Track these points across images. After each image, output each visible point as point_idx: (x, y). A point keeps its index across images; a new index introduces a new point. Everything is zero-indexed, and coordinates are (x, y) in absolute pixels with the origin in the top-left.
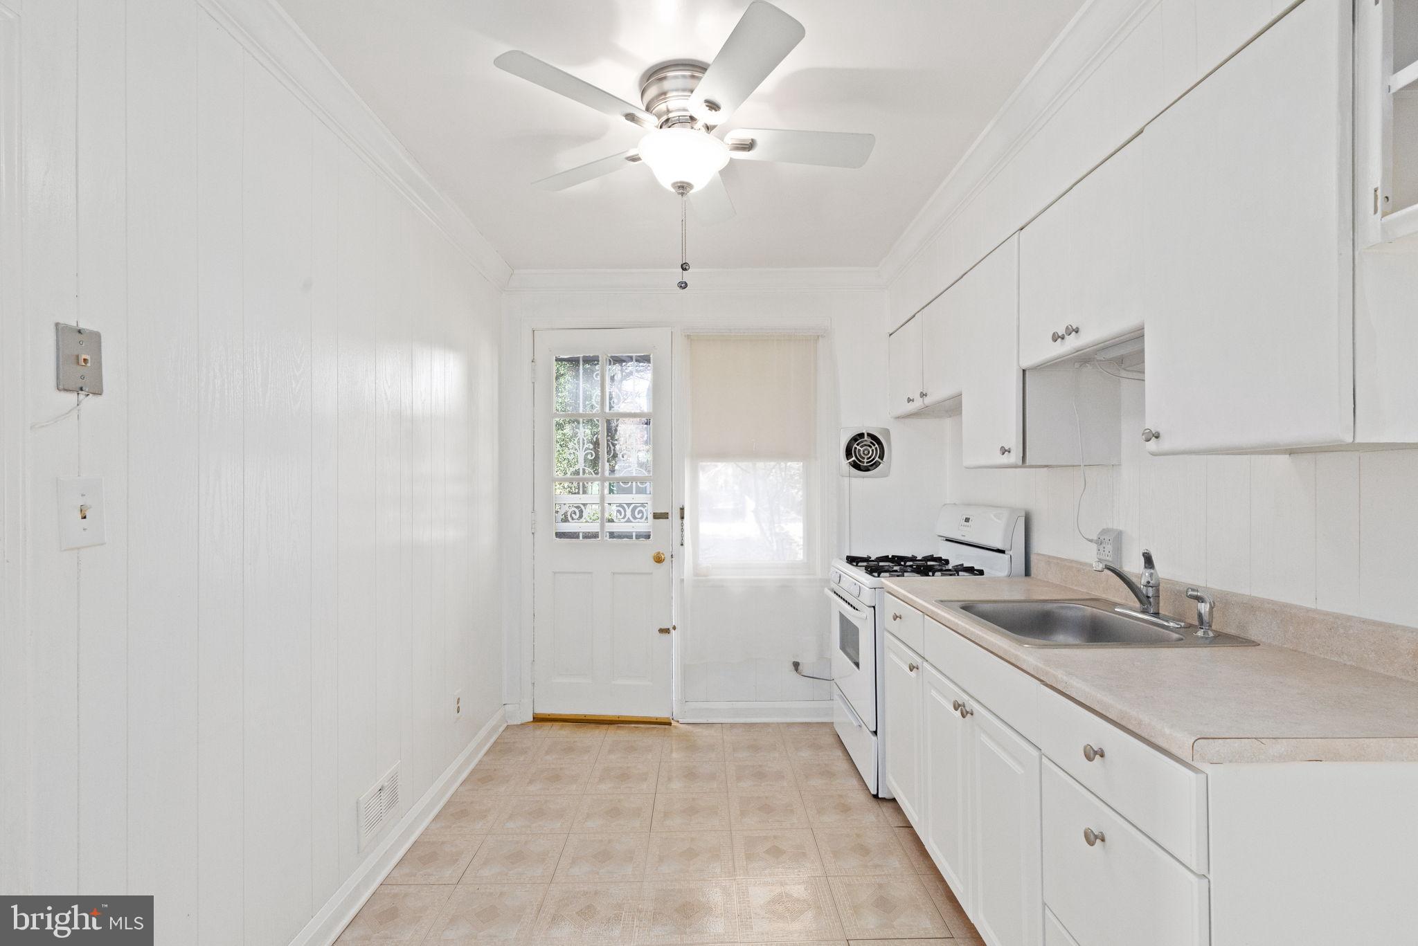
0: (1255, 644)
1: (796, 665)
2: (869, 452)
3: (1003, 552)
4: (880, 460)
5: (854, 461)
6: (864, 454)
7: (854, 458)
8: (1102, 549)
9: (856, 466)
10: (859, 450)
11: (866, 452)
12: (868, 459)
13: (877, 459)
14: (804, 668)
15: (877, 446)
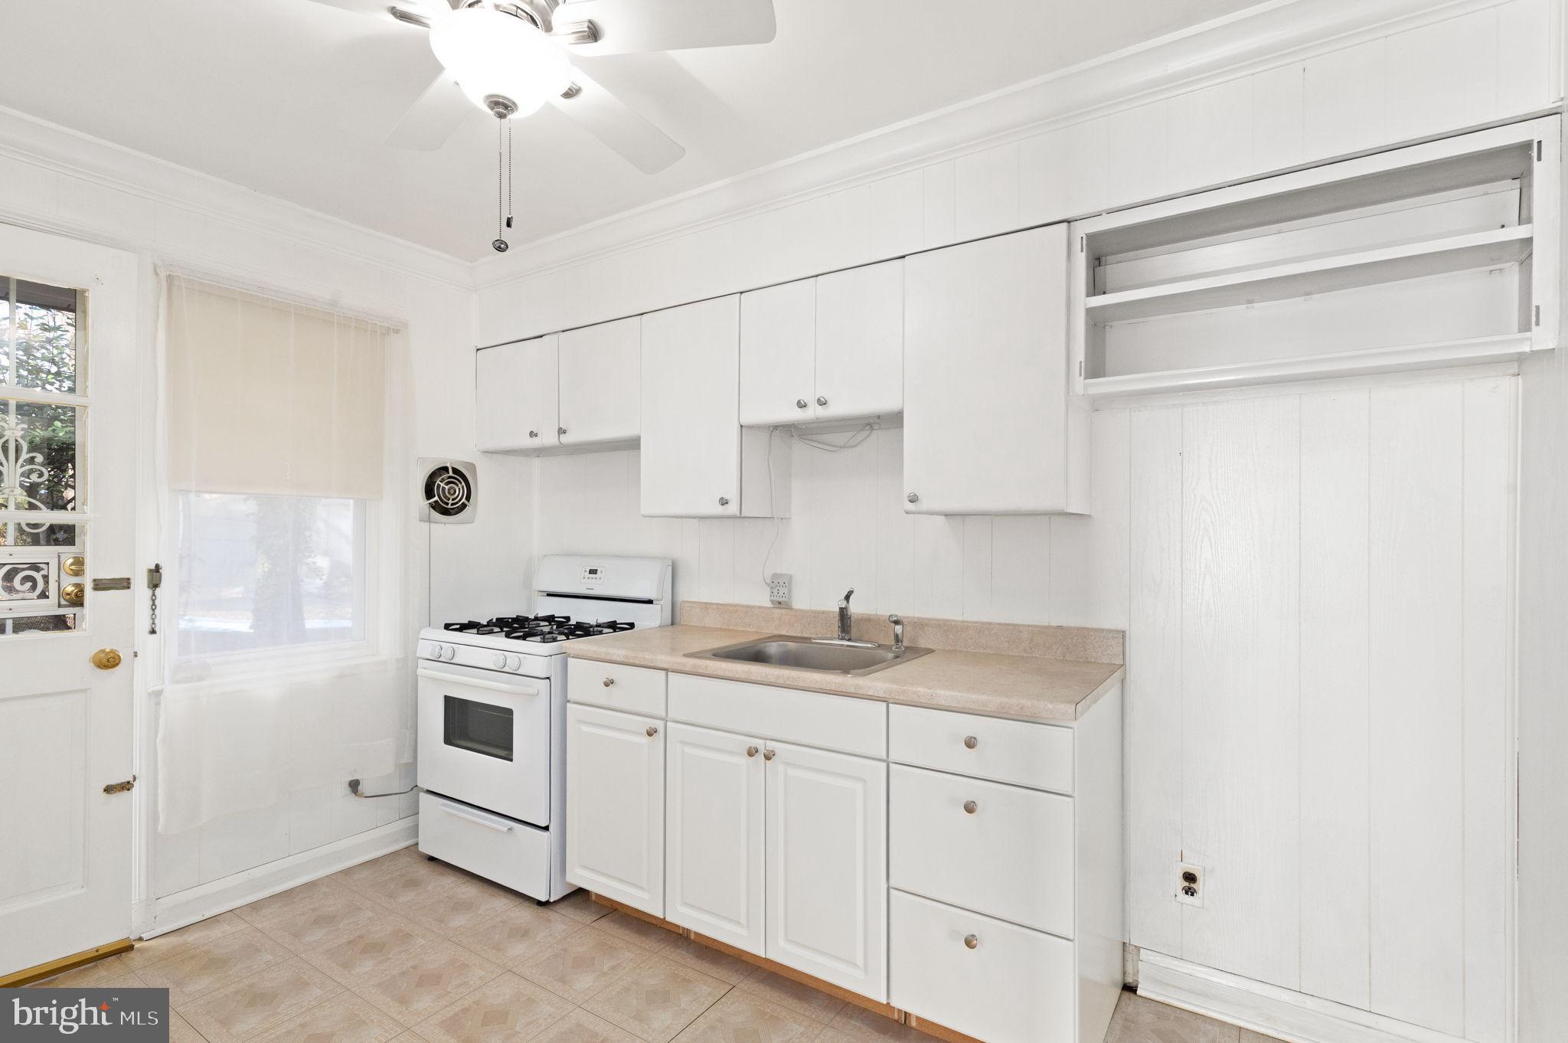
0: (930, 651)
1: (354, 785)
2: (455, 492)
3: (650, 602)
4: (466, 502)
5: (436, 502)
6: (449, 493)
7: (436, 498)
8: (775, 591)
9: (435, 507)
10: (444, 489)
11: (452, 491)
12: (453, 500)
13: (464, 500)
14: (365, 788)
15: (463, 483)
